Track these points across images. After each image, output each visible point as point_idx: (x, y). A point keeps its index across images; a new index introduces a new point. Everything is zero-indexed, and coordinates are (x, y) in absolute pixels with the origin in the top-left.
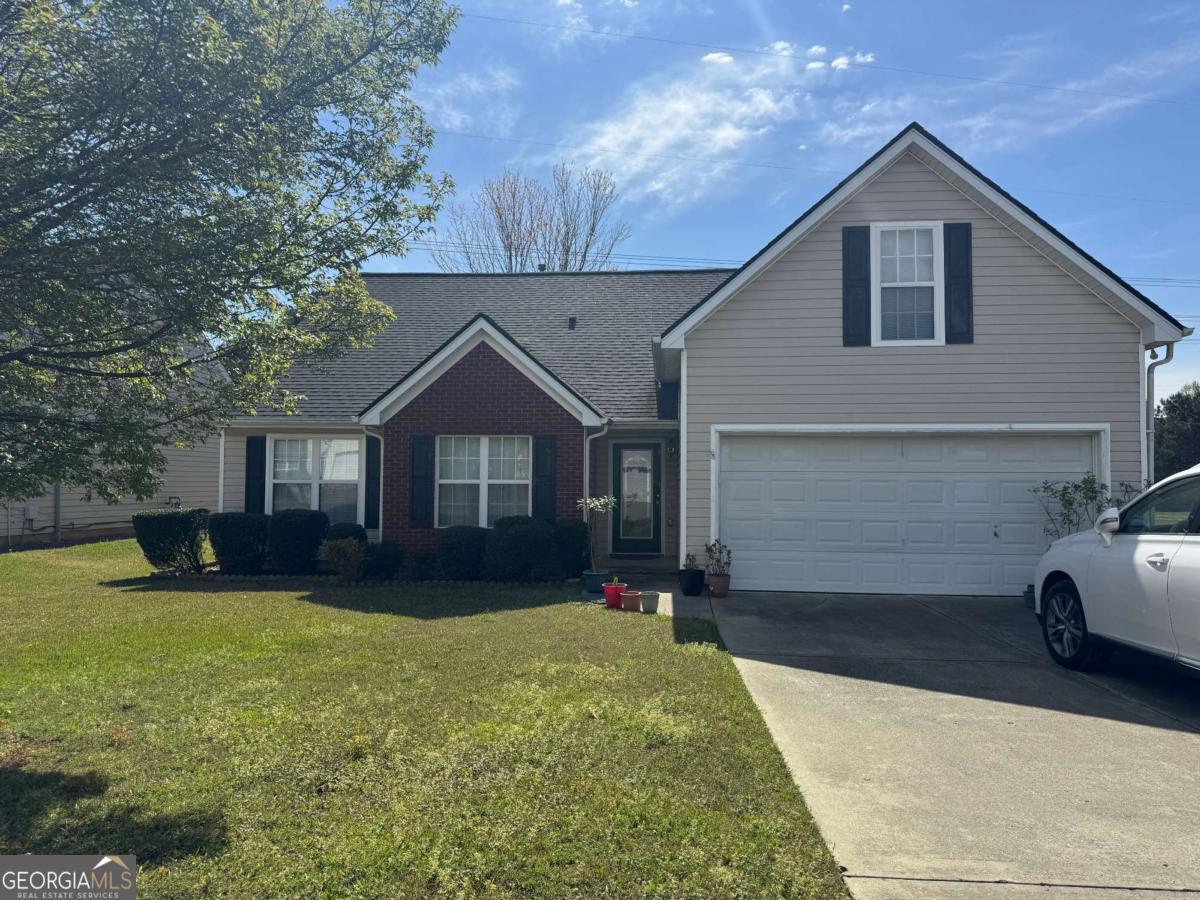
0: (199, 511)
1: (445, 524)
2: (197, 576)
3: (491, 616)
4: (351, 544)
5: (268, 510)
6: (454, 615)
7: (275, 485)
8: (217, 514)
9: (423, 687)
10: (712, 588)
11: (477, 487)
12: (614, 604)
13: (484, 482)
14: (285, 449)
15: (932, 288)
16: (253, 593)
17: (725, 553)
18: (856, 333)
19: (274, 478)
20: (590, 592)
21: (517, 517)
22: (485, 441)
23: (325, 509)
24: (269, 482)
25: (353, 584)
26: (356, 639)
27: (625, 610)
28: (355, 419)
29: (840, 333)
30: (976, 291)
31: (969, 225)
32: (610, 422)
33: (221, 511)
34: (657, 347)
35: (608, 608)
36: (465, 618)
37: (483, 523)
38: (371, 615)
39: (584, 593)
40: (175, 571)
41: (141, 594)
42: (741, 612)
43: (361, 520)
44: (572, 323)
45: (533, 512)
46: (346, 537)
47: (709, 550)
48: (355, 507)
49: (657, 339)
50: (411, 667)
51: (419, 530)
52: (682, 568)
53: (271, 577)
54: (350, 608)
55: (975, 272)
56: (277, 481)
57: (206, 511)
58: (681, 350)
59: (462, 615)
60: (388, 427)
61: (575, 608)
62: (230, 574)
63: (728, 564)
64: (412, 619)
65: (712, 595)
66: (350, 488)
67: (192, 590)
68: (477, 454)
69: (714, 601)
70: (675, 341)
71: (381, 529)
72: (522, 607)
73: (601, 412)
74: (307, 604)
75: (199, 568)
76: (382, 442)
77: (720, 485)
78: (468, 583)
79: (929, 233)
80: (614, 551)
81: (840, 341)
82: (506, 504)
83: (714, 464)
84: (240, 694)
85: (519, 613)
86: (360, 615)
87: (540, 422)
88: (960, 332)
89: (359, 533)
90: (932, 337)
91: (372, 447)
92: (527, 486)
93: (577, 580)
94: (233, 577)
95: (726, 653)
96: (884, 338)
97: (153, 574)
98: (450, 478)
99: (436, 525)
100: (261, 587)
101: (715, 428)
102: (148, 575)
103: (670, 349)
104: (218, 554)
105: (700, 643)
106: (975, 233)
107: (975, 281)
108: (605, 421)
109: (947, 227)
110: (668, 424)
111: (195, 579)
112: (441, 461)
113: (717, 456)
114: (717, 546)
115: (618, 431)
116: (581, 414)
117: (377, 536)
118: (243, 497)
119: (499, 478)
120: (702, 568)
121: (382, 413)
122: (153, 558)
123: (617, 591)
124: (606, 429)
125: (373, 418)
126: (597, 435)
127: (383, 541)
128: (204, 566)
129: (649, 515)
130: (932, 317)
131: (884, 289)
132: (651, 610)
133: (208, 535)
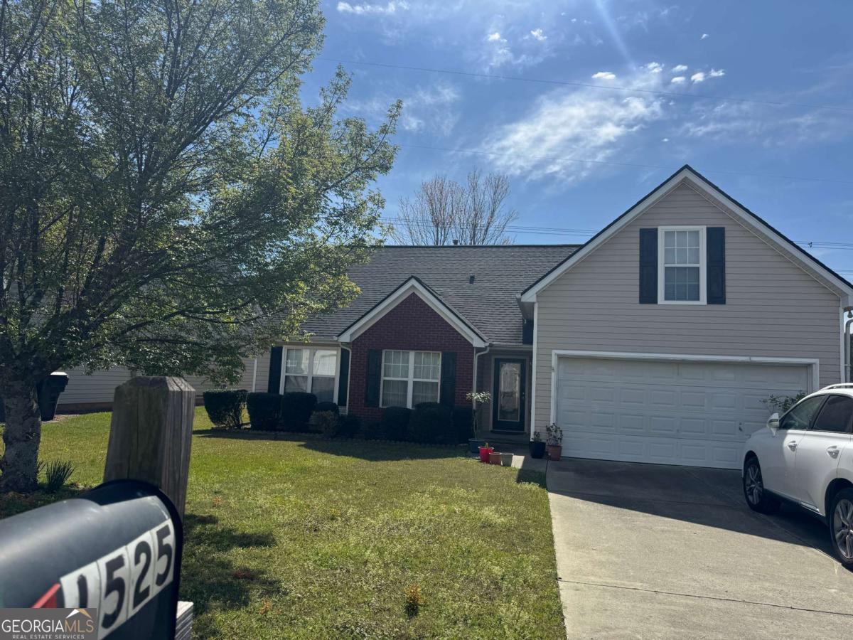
0: (241, 391)
1: (386, 405)
2: (238, 430)
3: (410, 462)
4: (329, 414)
5: (281, 392)
6: (387, 460)
7: (286, 377)
8: (252, 393)
9: (368, 493)
10: (549, 454)
11: (406, 383)
12: (486, 459)
13: (411, 380)
14: (294, 354)
15: (698, 268)
16: (273, 442)
17: (559, 432)
18: (648, 295)
19: (286, 372)
20: (473, 452)
21: (430, 403)
22: (412, 355)
23: (315, 392)
24: (283, 375)
25: (330, 439)
26: (332, 469)
27: (491, 464)
28: (335, 338)
29: (637, 294)
30: (727, 271)
31: (724, 228)
32: (491, 345)
33: (254, 391)
34: (519, 300)
35: (481, 462)
36: (394, 462)
37: (409, 406)
38: (340, 457)
39: (469, 452)
40: (225, 427)
41: (208, 439)
42: (565, 469)
43: (336, 400)
44: (472, 279)
45: (440, 400)
46: (327, 410)
47: (548, 429)
48: (333, 392)
49: (518, 296)
50: (361, 483)
51: (370, 408)
52: (531, 440)
53: (282, 433)
54: (328, 452)
55: (727, 258)
56: (287, 374)
57: (245, 391)
58: (533, 303)
59: (392, 460)
60: (354, 344)
61: (461, 460)
62: (258, 430)
63: (561, 439)
64: (363, 460)
65: (550, 458)
66: (330, 380)
67: (237, 438)
68: (408, 362)
69: (550, 462)
70: (530, 297)
71: (347, 406)
72: (429, 458)
73: (485, 338)
74: (303, 449)
75: (239, 426)
76: (351, 353)
77: (557, 388)
78: (398, 442)
79: (697, 233)
80: (493, 428)
81: (637, 300)
82: (424, 394)
83: (553, 375)
84: (271, 490)
85: (427, 461)
86: (334, 456)
87: (447, 343)
88: (717, 296)
89: (334, 408)
90: (698, 299)
91: (344, 355)
92: (437, 383)
93: (466, 444)
94: (260, 432)
95: (545, 490)
96: (667, 298)
97: (212, 428)
98: (390, 376)
99: (381, 406)
100: (276, 439)
101: (554, 352)
102: (210, 428)
103: (527, 303)
104: (251, 417)
105: (530, 483)
106: (727, 234)
107: (727, 264)
108: (487, 344)
109: (709, 230)
110: (526, 347)
111: (237, 432)
112: (385, 366)
113: (555, 369)
114: (554, 427)
115: (496, 350)
116: (472, 339)
117: (345, 410)
118: (267, 383)
119: (420, 378)
120: (543, 441)
121: (352, 335)
122: (214, 418)
123: (487, 451)
124: (488, 349)
125: (346, 338)
126: (482, 353)
127: (349, 414)
128: (242, 424)
129: (517, 405)
130: (698, 287)
131: (666, 269)
132: (508, 464)
133: (246, 406)
